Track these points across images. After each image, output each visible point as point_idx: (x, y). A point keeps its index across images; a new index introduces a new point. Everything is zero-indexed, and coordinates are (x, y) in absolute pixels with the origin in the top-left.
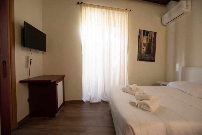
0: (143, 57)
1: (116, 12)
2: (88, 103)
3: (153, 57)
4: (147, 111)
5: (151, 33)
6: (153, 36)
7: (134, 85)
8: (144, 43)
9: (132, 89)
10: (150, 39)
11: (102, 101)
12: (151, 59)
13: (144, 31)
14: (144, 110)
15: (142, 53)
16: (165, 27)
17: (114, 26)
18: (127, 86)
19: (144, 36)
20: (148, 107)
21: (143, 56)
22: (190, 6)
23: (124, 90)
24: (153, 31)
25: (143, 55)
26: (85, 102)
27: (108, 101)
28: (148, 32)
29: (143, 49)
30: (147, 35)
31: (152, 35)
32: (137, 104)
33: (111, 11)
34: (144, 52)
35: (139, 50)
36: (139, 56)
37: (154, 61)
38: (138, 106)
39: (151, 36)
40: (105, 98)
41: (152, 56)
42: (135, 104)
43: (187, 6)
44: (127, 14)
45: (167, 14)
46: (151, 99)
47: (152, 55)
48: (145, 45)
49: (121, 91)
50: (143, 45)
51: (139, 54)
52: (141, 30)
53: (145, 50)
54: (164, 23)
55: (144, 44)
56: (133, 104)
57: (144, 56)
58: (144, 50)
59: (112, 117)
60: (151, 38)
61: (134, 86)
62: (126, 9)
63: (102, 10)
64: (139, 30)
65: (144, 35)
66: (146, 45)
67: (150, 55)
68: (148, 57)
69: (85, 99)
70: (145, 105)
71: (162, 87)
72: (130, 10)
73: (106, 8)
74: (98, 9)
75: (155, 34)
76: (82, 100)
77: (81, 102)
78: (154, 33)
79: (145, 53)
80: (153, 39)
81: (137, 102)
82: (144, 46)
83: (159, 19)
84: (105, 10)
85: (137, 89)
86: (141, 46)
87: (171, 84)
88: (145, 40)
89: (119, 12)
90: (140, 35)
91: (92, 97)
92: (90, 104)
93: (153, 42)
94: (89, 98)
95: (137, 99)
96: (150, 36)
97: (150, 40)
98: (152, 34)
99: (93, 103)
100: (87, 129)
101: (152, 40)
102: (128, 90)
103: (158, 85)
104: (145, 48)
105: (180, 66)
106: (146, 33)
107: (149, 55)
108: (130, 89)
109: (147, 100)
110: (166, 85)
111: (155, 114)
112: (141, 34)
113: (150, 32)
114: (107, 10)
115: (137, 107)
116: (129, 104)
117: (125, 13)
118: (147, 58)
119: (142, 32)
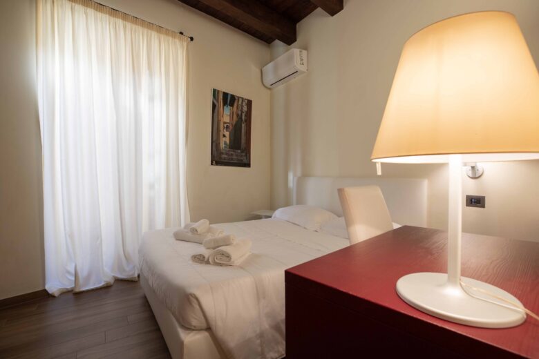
0: (223, 156)
1: (154, 34)
2: (71, 296)
3: (246, 155)
4: (227, 265)
5: (240, 100)
6: (245, 109)
7: (202, 221)
8: (225, 123)
9: (199, 230)
10: (238, 115)
11: (118, 280)
12: (242, 160)
13: (225, 95)
14: (221, 265)
15: (222, 145)
16: (269, 92)
17: (151, 74)
18: (186, 227)
19: (225, 107)
20: (228, 256)
21: (222, 153)
23: (179, 237)
24: (245, 97)
25: (224, 151)
26: (56, 295)
27: (136, 275)
28: (233, 97)
29: (224, 136)
30: (232, 105)
31: (242, 106)
32: (206, 257)
33: (139, 29)
34: (225, 143)
35: (214, 139)
36: (215, 153)
37: (248, 165)
38: (210, 260)
39: (240, 108)
40: (127, 269)
41: (244, 154)
42: (204, 257)
43: (302, 60)
44: (183, 48)
45: (270, 65)
46: (235, 243)
47: (242, 152)
48: (227, 127)
49: (173, 240)
50: (224, 127)
51: (214, 148)
52: (218, 91)
53: (227, 140)
54: (267, 82)
55: (225, 125)
56: (200, 259)
57: (227, 154)
58: (225, 140)
60: (240, 113)
61: (202, 225)
62: (181, 33)
63: (113, 19)
64: (214, 91)
65: (225, 103)
66: (231, 127)
67: (239, 151)
68: (235, 155)
70: (223, 254)
71: (263, 220)
72: (192, 39)
73: (125, 17)
74: (99, 15)
75: (249, 103)
76: (45, 290)
77: (44, 296)
78: (246, 101)
79: (228, 147)
80: (246, 116)
82: (225, 130)
83: (255, 70)
84: (120, 22)
85: (209, 230)
86: (218, 131)
87: (278, 213)
88: (226, 115)
89: (163, 37)
90: (215, 102)
91: (83, 274)
92: (76, 296)
93: (246, 121)
94: (73, 279)
95: (208, 248)
96: (237, 108)
97: (239, 117)
98: (242, 103)
99: (92, 290)
101: (243, 117)
102: (190, 234)
103: (258, 217)
104: (227, 134)
105: (295, 175)
106: (229, 100)
107: (237, 151)
108: (194, 231)
109: (227, 245)
110: (270, 217)
111: (241, 267)
112: (218, 102)
113: (239, 98)
114: (128, 25)
115: (208, 262)
116: (191, 262)
117: (177, 41)
118: (232, 159)
119: (221, 96)
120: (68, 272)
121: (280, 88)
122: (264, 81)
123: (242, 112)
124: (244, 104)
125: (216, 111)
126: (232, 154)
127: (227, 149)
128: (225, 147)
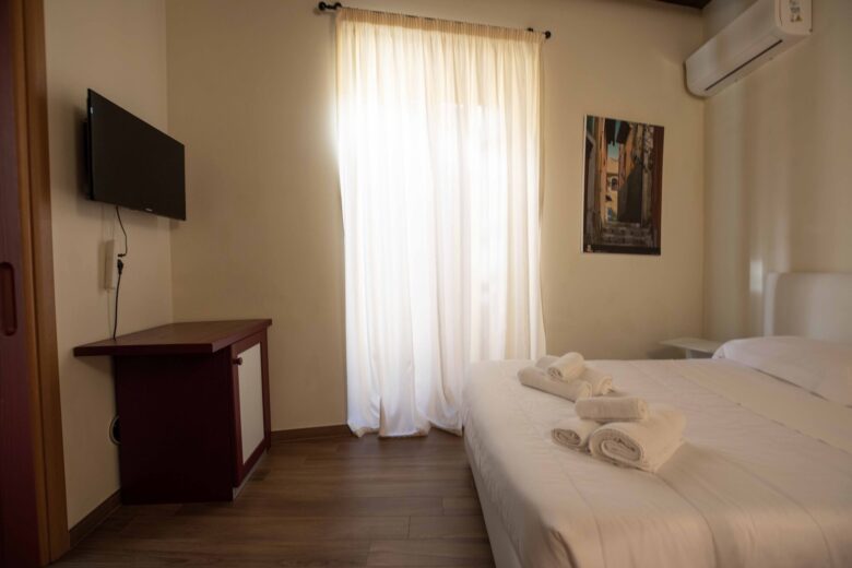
0: (607, 235)
1: (487, 42)
2: (375, 440)
3: (651, 232)
4: (628, 467)
5: (640, 129)
6: (650, 144)
7: (570, 356)
8: (609, 175)
9: (564, 373)
10: (635, 158)
11: (434, 429)
12: (642, 242)
13: (610, 123)
14: (615, 463)
15: (605, 216)
16: (701, 104)
17: (481, 100)
18: (540, 363)
19: (610, 146)
20: (634, 449)
21: (605, 230)
22: (805, 13)
23: (528, 381)
24: (649, 121)
25: (607, 227)
26: (360, 434)
27: (460, 427)
28: (625, 126)
29: (608, 199)
30: (623, 139)
31: (643, 140)
32: (583, 438)
33: (464, 39)
34: (610, 212)
35: (589, 206)
36: (591, 231)
37: (656, 251)
38: (591, 447)
39: (639, 144)
40: (448, 415)
41: (647, 230)
42: (577, 437)
43: (795, 10)
44: (534, 52)
46: (646, 417)
47: (643, 227)
48: (614, 183)
49: (517, 385)
50: (608, 183)
51: (589, 222)
52: (597, 119)
53: (614, 206)
54: (697, 85)
55: (610, 179)
56: (567, 439)
57: (613, 232)
58: (610, 206)
59: (477, 498)
60: (638, 153)
61: (570, 362)
62: (530, 30)
63: (427, 34)
64: (590, 119)
65: (610, 139)
66: (621, 182)
67: (638, 225)
68: (629, 233)
69: (359, 421)
70: (620, 441)
71: (691, 362)
72: (548, 35)
73: (444, 26)
74: (409, 32)
75: (659, 133)
76: (347, 426)
77: (343, 434)
78: (652, 130)
79: (615, 219)
80: (650, 158)
81: (583, 429)
82: (610, 189)
83: (671, 68)
84: (437, 36)
85: (584, 375)
86: (597, 189)
87: (729, 350)
88: (613, 160)
89: (500, 43)
90: (592, 140)
91: (390, 412)
92: (382, 442)
93: (651, 167)
94: (378, 416)
95: (585, 418)
96: (634, 144)
97: (638, 161)
98: (643, 134)
99: (396, 438)
100: (372, 550)
101: (646, 162)
102: (547, 379)
103: (677, 354)
104: (614, 194)
105: (768, 269)
106: (617, 131)
107: (632, 225)
108: (556, 373)
109: (626, 420)
110: (709, 355)
111: (665, 480)
112: (595, 137)
113: (636, 125)
114: (449, 36)
115: (585, 450)
116: (549, 441)
117: (524, 44)
118: (624, 241)
119: (602, 127)
120: (373, 406)
122: (690, 85)
123: (643, 151)
124: (648, 135)
125: (593, 154)
126: (623, 232)
127: (615, 223)
128: (610, 219)
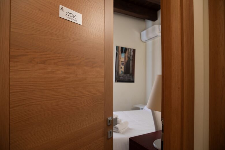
0: (121, 78)
3: (132, 77)
5: (130, 50)
6: (132, 54)
8: (122, 62)
10: (128, 57)
12: (130, 79)
13: (122, 48)
15: (120, 73)
16: (145, 43)
19: (122, 54)
24: (132, 48)
25: (121, 76)
28: (126, 49)
29: (121, 68)
30: (125, 52)
31: (130, 52)
34: (122, 71)
35: (117, 70)
36: (117, 77)
37: (133, 81)
41: (131, 76)
47: (130, 75)
48: (123, 64)
50: (121, 64)
51: (116, 74)
52: (119, 47)
54: (144, 38)
55: (122, 63)
57: (122, 77)
58: (122, 70)
60: (129, 56)
64: (117, 47)
65: (122, 52)
66: (125, 63)
67: (129, 75)
68: (127, 77)
75: (134, 51)
78: (133, 50)
79: (123, 73)
82: (122, 65)
86: (119, 66)
88: (123, 58)
93: (132, 60)
96: (128, 54)
97: (129, 58)
98: (130, 51)
101: (131, 58)
104: (123, 67)
106: (124, 50)
107: (128, 75)
112: (118, 51)
113: (129, 49)
118: (125, 79)
119: (120, 49)
121: (150, 42)
122: (142, 39)
123: (130, 55)
124: (131, 51)
125: (117, 56)
126: (125, 77)
127: (123, 74)
128: (122, 73)
